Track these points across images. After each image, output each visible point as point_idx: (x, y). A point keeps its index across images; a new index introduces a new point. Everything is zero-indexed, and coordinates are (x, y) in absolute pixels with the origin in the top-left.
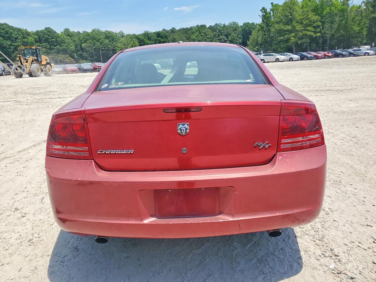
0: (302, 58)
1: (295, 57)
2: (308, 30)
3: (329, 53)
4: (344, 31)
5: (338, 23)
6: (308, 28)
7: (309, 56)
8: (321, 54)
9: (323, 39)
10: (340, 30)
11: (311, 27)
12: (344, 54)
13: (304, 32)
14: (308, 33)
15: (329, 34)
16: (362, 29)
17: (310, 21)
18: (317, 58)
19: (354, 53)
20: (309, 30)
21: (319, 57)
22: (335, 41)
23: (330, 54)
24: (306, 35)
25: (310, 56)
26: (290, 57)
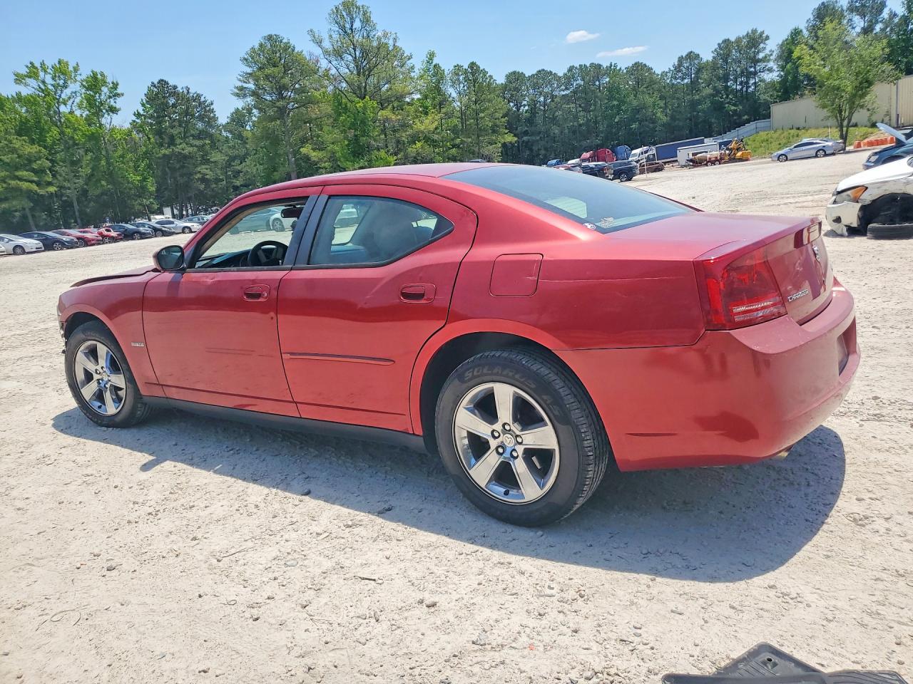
0: (49, 245)
1: (30, 243)
2: (20, 179)
3: (110, 231)
4: (108, 183)
5: (91, 166)
6: (19, 173)
7: (65, 238)
8: (92, 233)
9: (61, 200)
10: (99, 181)
11: (27, 171)
12: (143, 231)
13: (13, 183)
14: (25, 185)
15: (72, 188)
16: (145, 179)
17: (19, 157)
18: (86, 242)
19: (163, 229)
20: (25, 178)
21: (90, 240)
22: (92, 204)
23: (113, 234)
24: (18, 189)
25: (68, 240)
26: (12, 244)
